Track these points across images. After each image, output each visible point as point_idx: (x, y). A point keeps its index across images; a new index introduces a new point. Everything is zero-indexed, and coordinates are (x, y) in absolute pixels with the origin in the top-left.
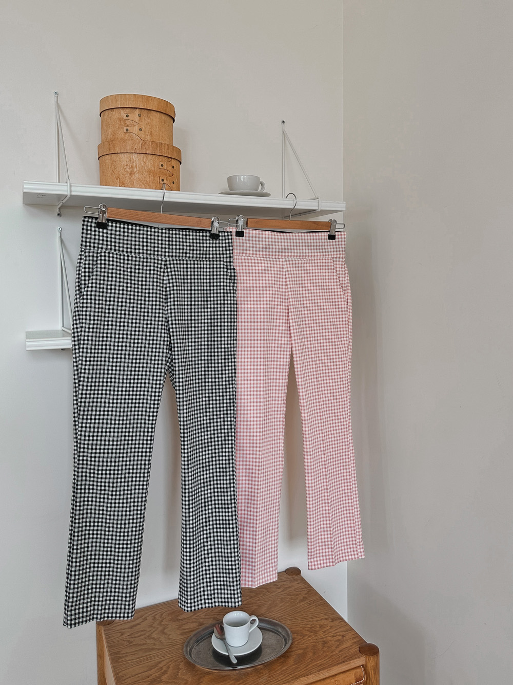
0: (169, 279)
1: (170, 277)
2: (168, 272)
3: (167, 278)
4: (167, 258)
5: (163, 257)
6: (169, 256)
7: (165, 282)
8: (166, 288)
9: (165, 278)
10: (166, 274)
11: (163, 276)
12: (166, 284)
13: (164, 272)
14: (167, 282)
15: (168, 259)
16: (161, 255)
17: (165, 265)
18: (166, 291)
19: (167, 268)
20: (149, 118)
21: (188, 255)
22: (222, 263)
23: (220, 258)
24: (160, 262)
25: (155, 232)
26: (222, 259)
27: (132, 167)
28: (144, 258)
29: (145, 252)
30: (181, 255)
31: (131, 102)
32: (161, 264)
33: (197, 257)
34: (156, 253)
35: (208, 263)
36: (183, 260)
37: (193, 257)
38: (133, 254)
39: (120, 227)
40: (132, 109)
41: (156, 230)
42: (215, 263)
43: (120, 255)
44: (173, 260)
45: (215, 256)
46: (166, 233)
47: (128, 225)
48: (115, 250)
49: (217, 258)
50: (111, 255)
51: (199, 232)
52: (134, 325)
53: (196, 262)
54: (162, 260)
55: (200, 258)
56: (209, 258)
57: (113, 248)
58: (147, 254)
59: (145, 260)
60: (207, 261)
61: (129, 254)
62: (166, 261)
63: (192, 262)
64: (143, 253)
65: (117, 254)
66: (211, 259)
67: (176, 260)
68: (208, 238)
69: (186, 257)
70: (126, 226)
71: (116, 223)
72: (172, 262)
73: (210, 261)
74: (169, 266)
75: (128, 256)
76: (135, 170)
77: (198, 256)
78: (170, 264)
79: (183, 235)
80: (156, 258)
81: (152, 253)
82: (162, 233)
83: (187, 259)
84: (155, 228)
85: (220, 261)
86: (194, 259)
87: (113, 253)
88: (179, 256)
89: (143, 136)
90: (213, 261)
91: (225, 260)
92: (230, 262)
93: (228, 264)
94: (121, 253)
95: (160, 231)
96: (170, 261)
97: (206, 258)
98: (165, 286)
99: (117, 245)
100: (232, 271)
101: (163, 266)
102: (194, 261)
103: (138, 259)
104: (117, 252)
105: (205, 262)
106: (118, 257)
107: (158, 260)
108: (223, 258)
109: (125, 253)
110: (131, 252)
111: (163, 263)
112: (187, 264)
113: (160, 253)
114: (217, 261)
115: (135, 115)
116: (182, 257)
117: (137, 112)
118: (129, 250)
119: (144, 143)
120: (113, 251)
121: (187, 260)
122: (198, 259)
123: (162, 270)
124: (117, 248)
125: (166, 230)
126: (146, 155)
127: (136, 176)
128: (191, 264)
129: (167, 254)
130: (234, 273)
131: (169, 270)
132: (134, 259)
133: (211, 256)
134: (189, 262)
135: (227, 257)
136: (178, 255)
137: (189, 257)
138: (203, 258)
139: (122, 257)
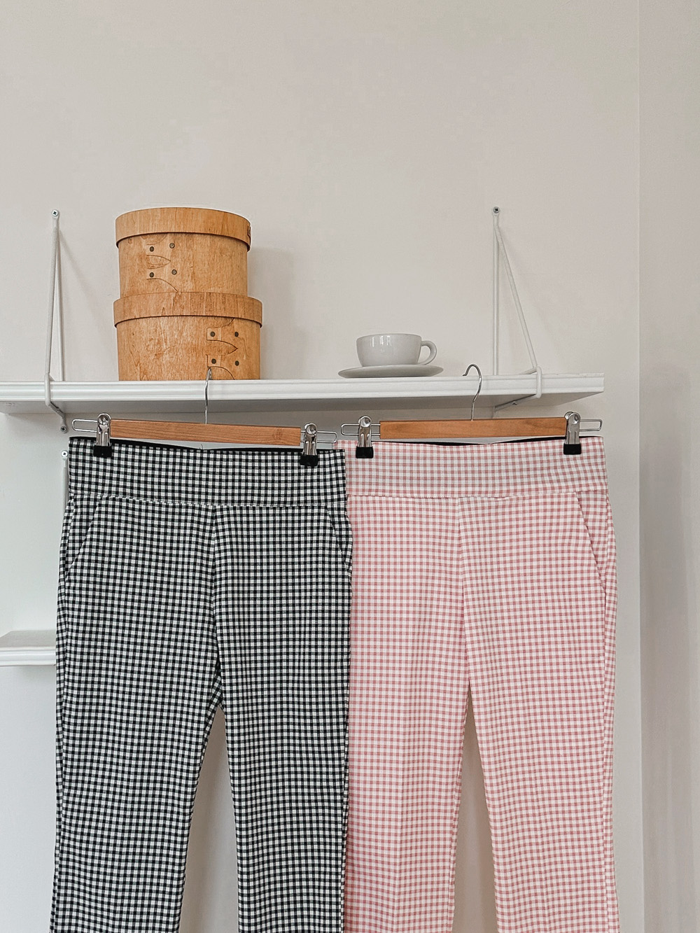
0: (219, 545)
1: (222, 541)
2: (217, 531)
3: (216, 542)
4: (216, 504)
5: (209, 504)
6: (220, 502)
7: (212, 550)
8: (214, 560)
9: (212, 543)
10: (214, 535)
11: (210, 539)
12: (214, 553)
13: (211, 532)
14: (217, 549)
15: (218, 507)
16: (206, 501)
17: (212, 518)
18: (214, 567)
19: (217, 524)
20: (189, 248)
21: (256, 498)
22: (322, 511)
23: (319, 501)
24: (203, 513)
25: (195, 458)
26: (323, 504)
27: (159, 343)
28: (174, 507)
29: (177, 495)
30: (243, 498)
31: (156, 222)
32: (206, 517)
33: (273, 502)
34: (196, 496)
35: (296, 511)
36: (247, 509)
37: (265, 502)
38: (156, 501)
39: (134, 453)
40: (160, 236)
41: (198, 455)
42: (309, 511)
43: (134, 502)
44: (228, 509)
45: (309, 498)
46: (215, 459)
47: (148, 449)
48: (125, 494)
49: (312, 501)
50: (117, 503)
51: (279, 454)
52: (154, 628)
53: (271, 512)
54: (207, 510)
55: (279, 502)
56: (299, 502)
57: (121, 490)
58: (180, 498)
59: (177, 510)
60: (293, 508)
61: (149, 500)
62: (214, 511)
63: (264, 512)
64: (173, 498)
65: (127, 501)
66: (302, 505)
67: (234, 509)
68: (296, 465)
69: (252, 502)
70: (144, 451)
71: (127, 447)
72: (225, 513)
73: (300, 508)
74: (219, 520)
75: (147, 504)
76: (164, 346)
77: (276, 499)
78: (222, 517)
79: (247, 461)
80: (197, 506)
81: (190, 496)
82: (208, 459)
83: (255, 505)
84: (195, 451)
85: (319, 507)
86: (268, 505)
87: (121, 500)
88: (240, 502)
89: (179, 283)
90: (306, 508)
91: (329, 506)
92: (339, 509)
93: (336, 512)
94: (135, 498)
95: (205, 455)
96: (221, 510)
97: (292, 502)
98: (211, 556)
99: (128, 484)
100: (344, 526)
101: (209, 521)
102: (268, 509)
103: (163, 509)
104: (128, 497)
105: (290, 511)
106: (131, 505)
107: (200, 509)
108: (326, 501)
109: (142, 499)
110: (152, 497)
111: (210, 514)
112: (254, 515)
113: (203, 497)
114: (313, 508)
115: (164, 248)
116: (246, 501)
117: (168, 240)
118: (149, 493)
119: (179, 295)
120: (121, 496)
121: (254, 508)
122: (275, 505)
123: (208, 528)
124: (128, 491)
125: (215, 453)
126: (183, 318)
127: (166, 358)
128: (261, 515)
129: (216, 498)
130: (347, 529)
131: (220, 527)
132: (157, 509)
133: (302, 498)
134: (257, 512)
135: (332, 500)
136: (236, 498)
137: (259, 502)
138: (285, 502)
139: (137, 506)
